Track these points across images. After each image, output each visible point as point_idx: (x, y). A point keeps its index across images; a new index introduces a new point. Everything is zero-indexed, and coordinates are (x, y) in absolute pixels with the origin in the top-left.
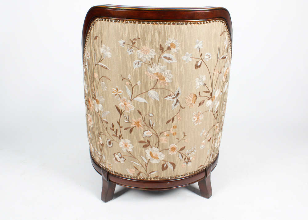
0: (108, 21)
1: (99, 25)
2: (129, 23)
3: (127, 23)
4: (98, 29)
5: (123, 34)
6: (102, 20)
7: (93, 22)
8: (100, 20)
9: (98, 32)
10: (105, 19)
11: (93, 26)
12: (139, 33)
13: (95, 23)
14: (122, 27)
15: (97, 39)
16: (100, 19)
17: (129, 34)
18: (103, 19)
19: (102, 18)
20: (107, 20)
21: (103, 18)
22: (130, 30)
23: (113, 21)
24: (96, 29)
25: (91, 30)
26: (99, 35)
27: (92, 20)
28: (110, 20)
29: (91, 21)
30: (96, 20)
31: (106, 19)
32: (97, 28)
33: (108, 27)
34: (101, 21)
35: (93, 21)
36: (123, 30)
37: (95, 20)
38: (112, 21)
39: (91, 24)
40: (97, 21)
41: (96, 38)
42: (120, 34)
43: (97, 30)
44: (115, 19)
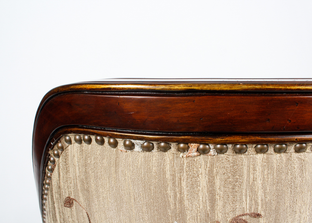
0: (115, 145)
1: (76, 159)
2: (212, 152)
3: (204, 152)
4: (75, 172)
5: (186, 203)
6: (89, 141)
7: (56, 147)
8: (80, 141)
9: (76, 185)
10: (102, 135)
11: (56, 159)
12: (260, 193)
13: (62, 148)
14: (181, 170)
15: (74, 207)
16: (82, 136)
17: (213, 201)
18: (93, 138)
19: (85, 133)
20: (110, 143)
21: (93, 134)
22: (218, 182)
23: (137, 148)
24: (67, 172)
25: (52, 170)
26: (81, 195)
27: (51, 140)
28: (121, 142)
29: (49, 143)
30: (66, 141)
31: (106, 139)
32: (71, 170)
33: (113, 169)
34: (84, 144)
35: (57, 142)
36: (184, 184)
37: (63, 140)
38: (131, 147)
39: (51, 152)
40: (70, 142)
41: (69, 202)
42: (171, 200)
43: (71, 175)
44: (147, 140)
